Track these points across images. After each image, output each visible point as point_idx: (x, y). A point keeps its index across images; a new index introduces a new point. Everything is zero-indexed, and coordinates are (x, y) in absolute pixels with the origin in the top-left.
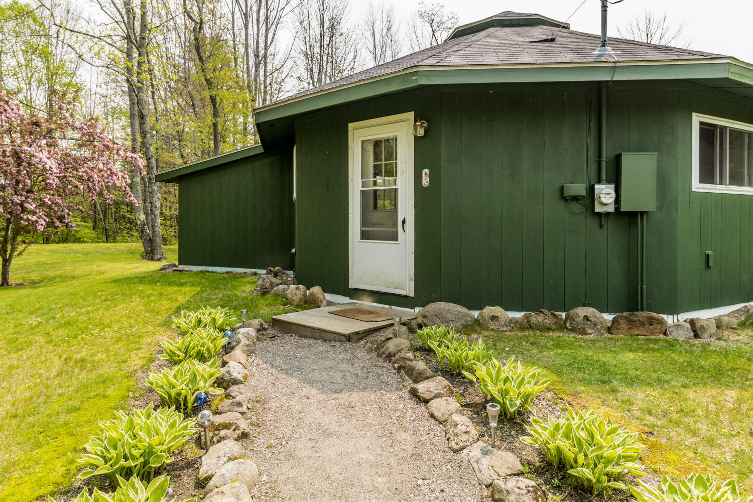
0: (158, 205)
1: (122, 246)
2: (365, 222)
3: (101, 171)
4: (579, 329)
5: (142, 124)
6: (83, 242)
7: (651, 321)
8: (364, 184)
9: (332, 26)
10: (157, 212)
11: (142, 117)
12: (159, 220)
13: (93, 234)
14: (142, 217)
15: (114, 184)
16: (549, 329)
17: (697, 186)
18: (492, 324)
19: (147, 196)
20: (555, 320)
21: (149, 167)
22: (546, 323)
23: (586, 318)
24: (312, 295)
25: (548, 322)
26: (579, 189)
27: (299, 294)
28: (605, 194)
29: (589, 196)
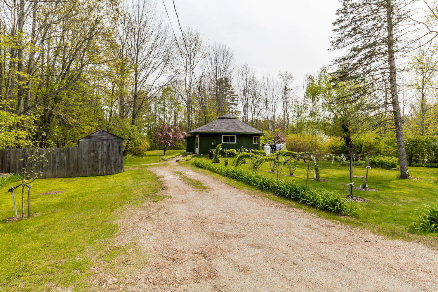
17: (223, 143)
29: (211, 144)
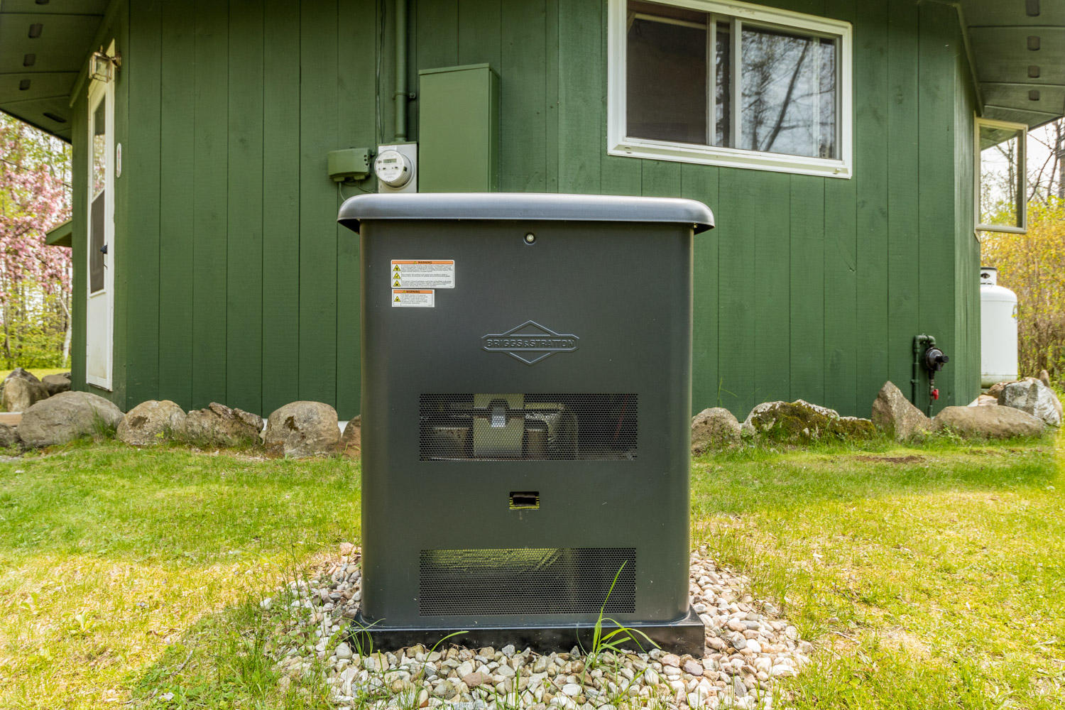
4: (273, 446)
16: (221, 445)
17: (618, 139)
20: (237, 426)
22: (218, 433)
23: (291, 423)
25: (223, 430)
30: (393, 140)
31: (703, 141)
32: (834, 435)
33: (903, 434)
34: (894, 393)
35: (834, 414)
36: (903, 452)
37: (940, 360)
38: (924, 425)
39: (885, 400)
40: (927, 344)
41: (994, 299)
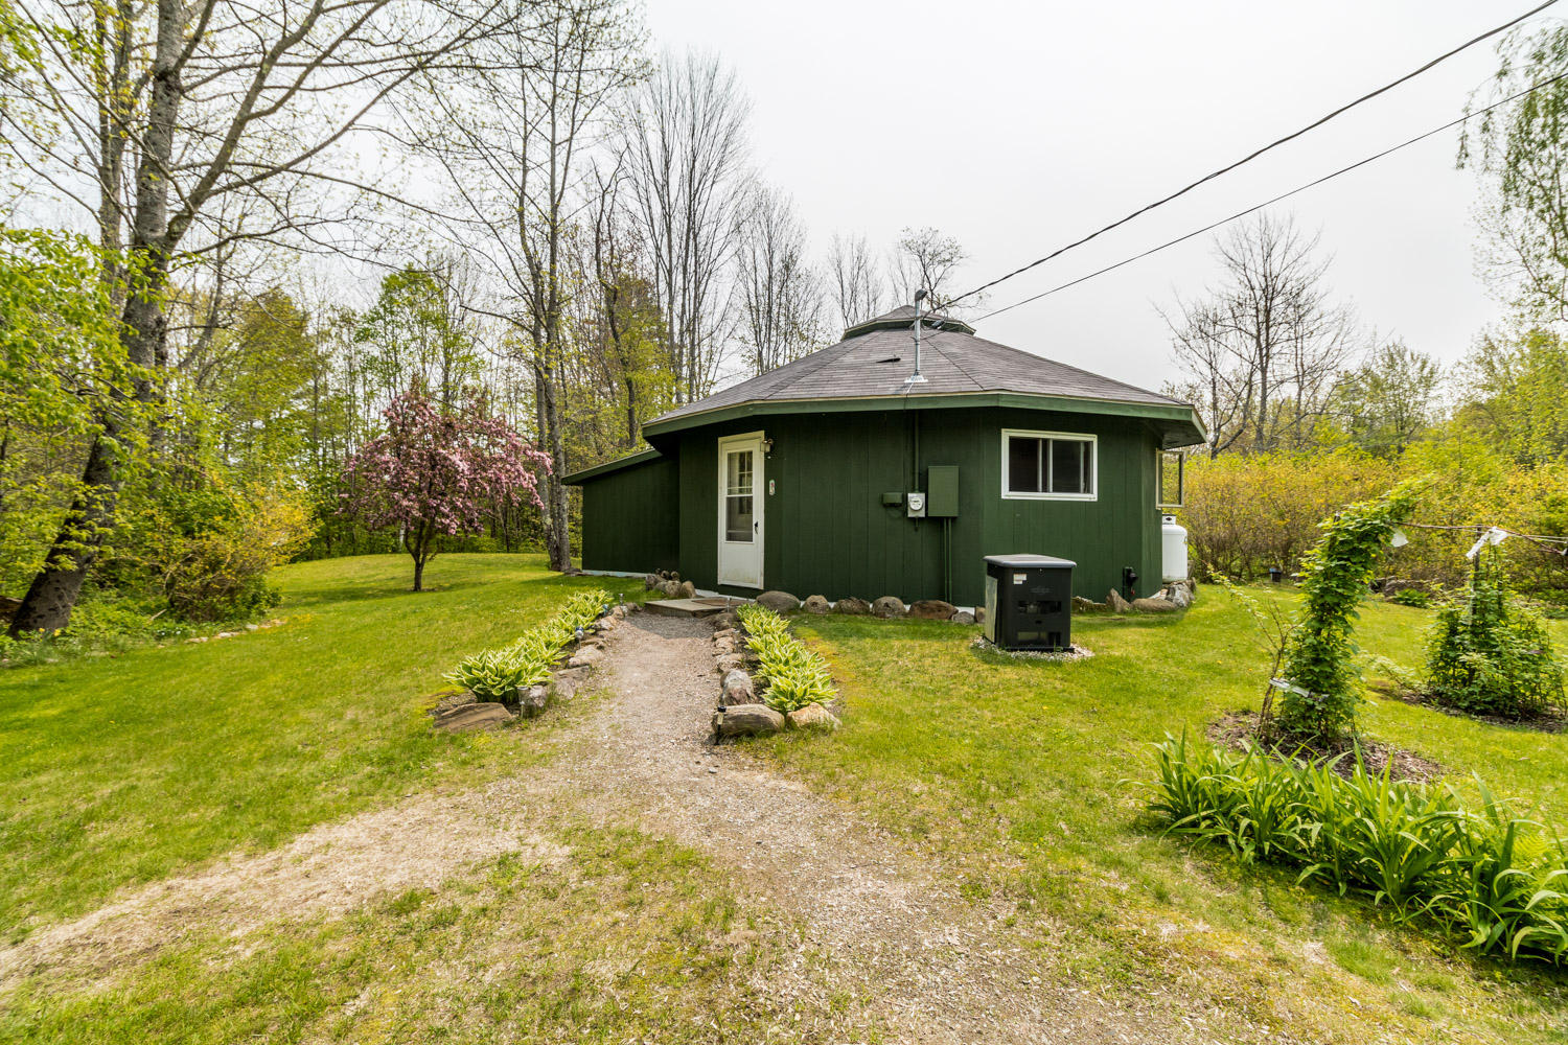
0: (566, 506)
1: (527, 557)
2: (729, 526)
3: (508, 471)
4: (880, 615)
5: (550, 413)
6: (481, 552)
7: (940, 609)
8: (730, 492)
9: (787, 267)
10: (565, 516)
11: (550, 406)
12: (567, 526)
13: (494, 543)
14: (549, 521)
15: (521, 486)
16: (856, 613)
17: (1006, 493)
18: (812, 609)
19: (554, 499)
20: (863, 606)
21: (556, 466)
22: (854, 609)
23: (887, 605)
24: (685, 589)
25: (856, 608)
26: (896, 497)
27: (675, 588)
28: (916, 501)
29: (904, 504)
30: (913, 491)
31: (1036, 490)
32: (1091, 610)
33: (1118, 610)
34: (1114, 593)
35: (1091, 601)
36: (1118, 617)
37: (1135, 578)
38: (1127, 606)
39: (1111, 597)
40: (1129, 571)
41: (1172, 534)
